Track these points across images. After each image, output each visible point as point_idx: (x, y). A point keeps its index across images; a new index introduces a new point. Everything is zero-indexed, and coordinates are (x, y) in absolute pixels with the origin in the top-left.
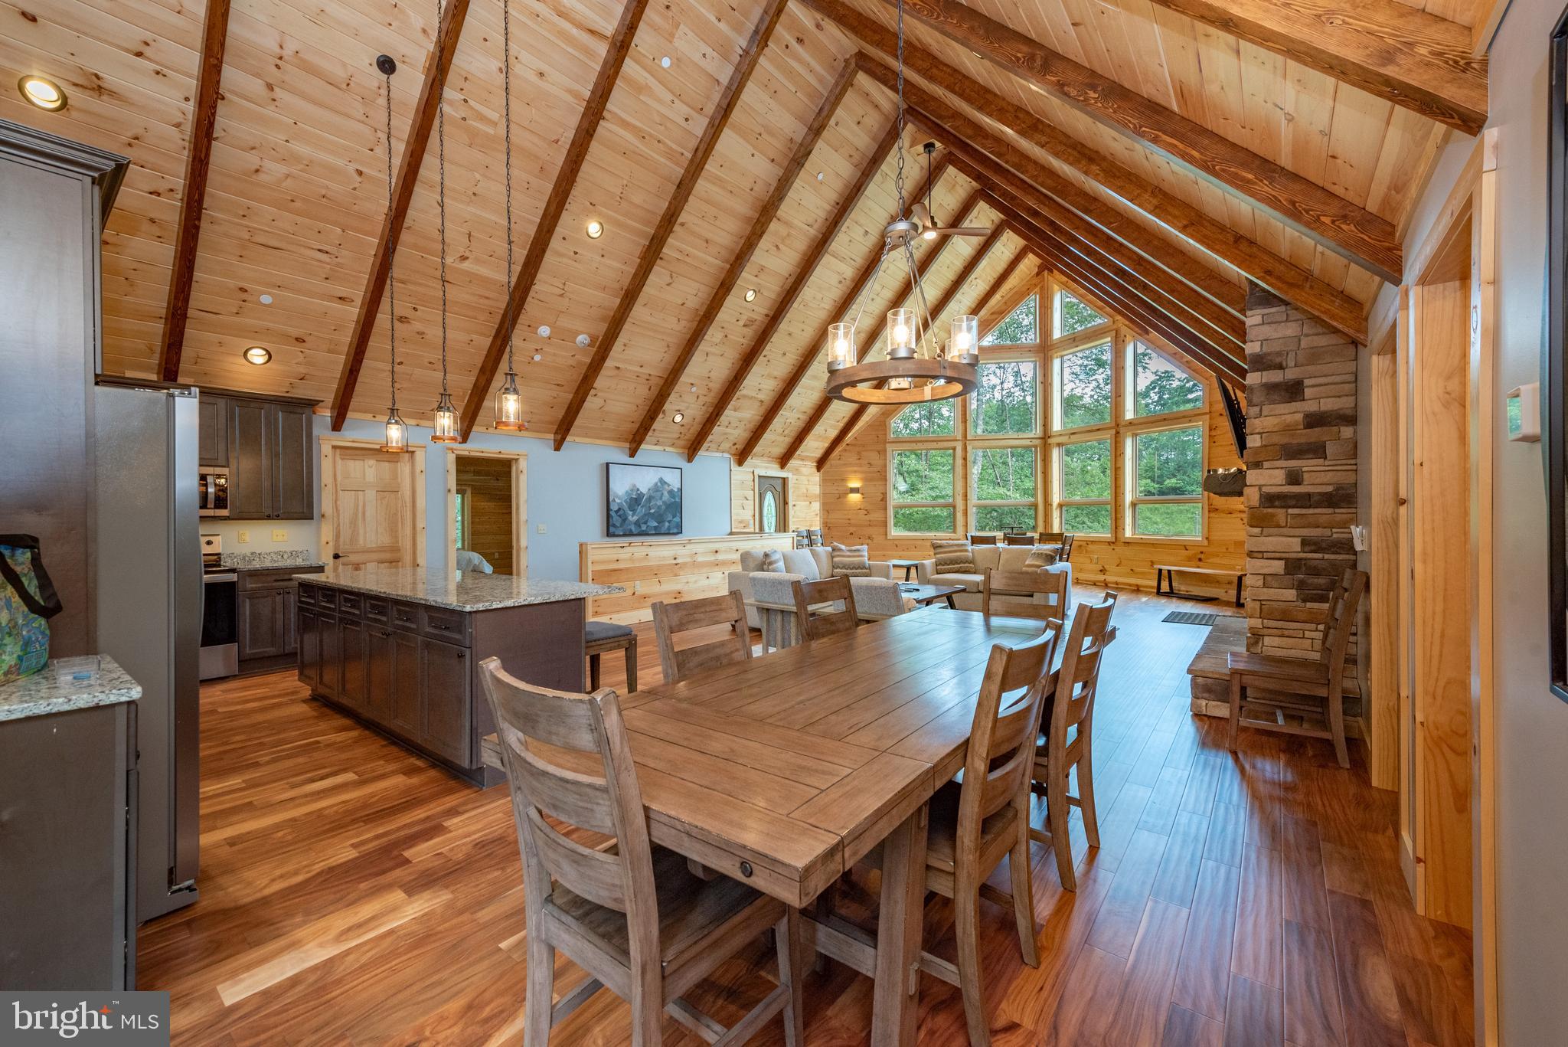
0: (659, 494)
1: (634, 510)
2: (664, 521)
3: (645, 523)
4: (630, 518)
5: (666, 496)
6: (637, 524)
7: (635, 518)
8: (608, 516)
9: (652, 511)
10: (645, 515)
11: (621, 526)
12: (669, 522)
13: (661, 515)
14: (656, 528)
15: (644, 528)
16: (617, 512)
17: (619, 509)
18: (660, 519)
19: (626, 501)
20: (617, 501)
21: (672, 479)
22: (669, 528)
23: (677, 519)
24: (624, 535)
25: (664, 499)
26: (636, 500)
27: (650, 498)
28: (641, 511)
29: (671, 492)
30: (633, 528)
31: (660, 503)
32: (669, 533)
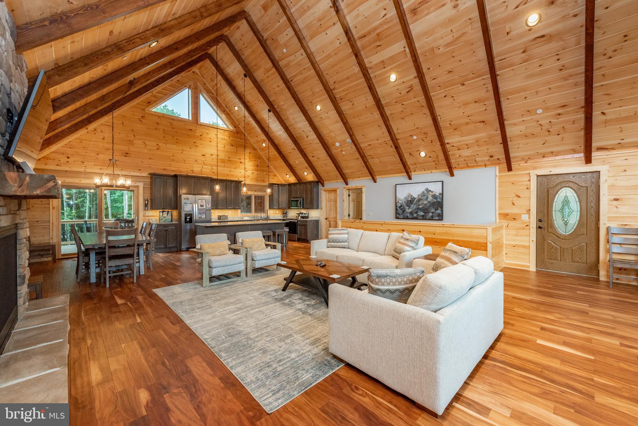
0: (425, 197)
1: (409, 207)
2: (429, 212)
3: (416, 213)
4: (407, 210)
5: (430, 198)
6: (411, 213)
7: (410, 210)
8: (396, 209)
9: (421, 207)
10: (416, 209)
11: (402, 214)
12: (433, 213)
13: (427, 209)
14: (423, 216)
15: (415, 215)
16: (400, 207)
17: (401, 206)
18: (426, 210)
19: (404, 202)
20: (400, 202)
21: (436, 189)
22: (432, 217)
23: (439, 211)
24: (404, 218)
25: (429, 200)
26: (410, 201)
27: (419, 200)
28: (413, 207)
29: (434, 196)
30: (409, 215)
31: (426, 202)
32: (432, 219)
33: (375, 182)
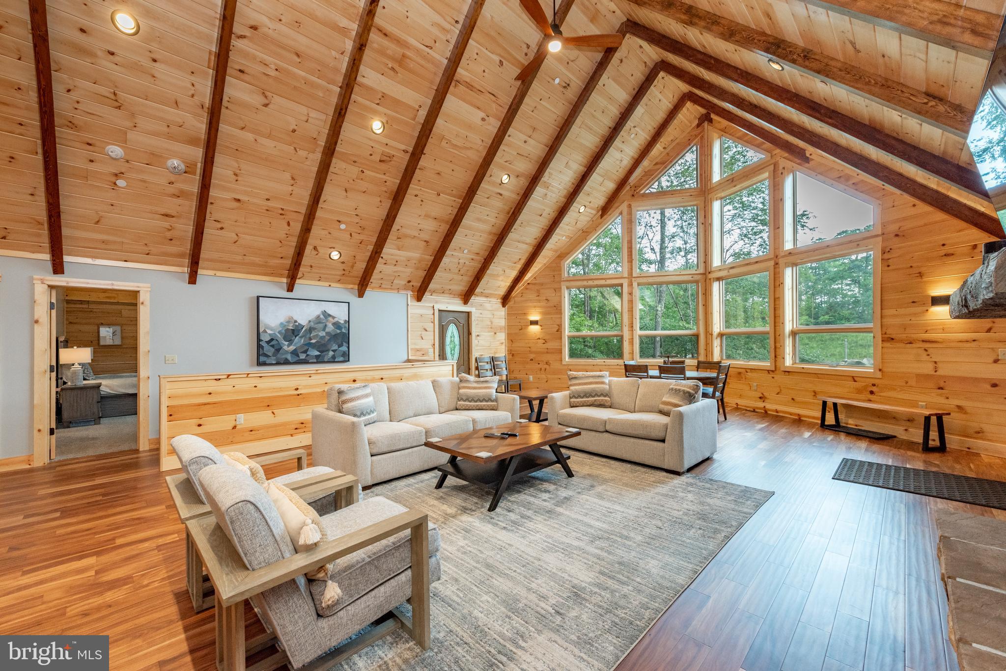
0: (321, 326)
1: (291, 341)
2: (328, 350)
3: (305, 352)
4: (285, 348)
5: (330, 328)
6: (295, 353)
7: (292, 348)
8: (259, 347)
9: (313, 341)
10: (306, 345)
11: (274, 355)
12: (334, 351)
13: (324, 345)
14: (317, 357)
15: (303, 356)
16: (268, 342)
17: (272, 340)
18: (322, 347)
19: (280, 332)
20: (269, 332)
21: (339, 313)
22: (334, 357)
23: (344, 348)
24: (278, 363)
25: (327, 330)
26: (292, 331)
27: (311, 330)
28: (299, 341)
29: (337, 325)
30: (289, 357)
31: (322, 334)
32: (333, 361)
33: (193, 279)
